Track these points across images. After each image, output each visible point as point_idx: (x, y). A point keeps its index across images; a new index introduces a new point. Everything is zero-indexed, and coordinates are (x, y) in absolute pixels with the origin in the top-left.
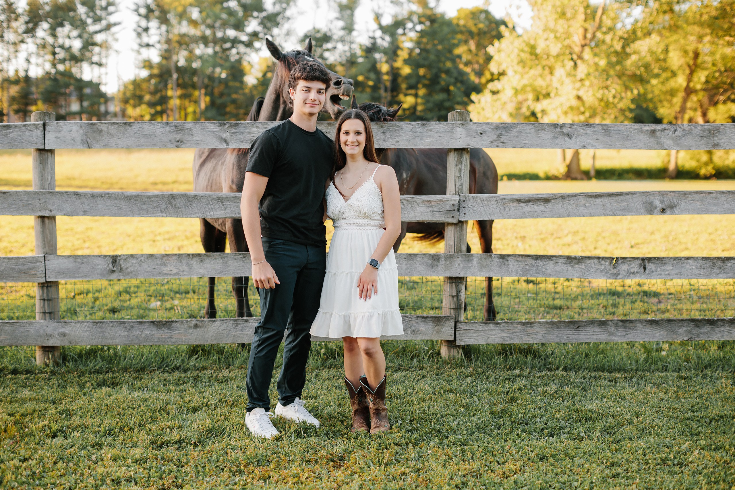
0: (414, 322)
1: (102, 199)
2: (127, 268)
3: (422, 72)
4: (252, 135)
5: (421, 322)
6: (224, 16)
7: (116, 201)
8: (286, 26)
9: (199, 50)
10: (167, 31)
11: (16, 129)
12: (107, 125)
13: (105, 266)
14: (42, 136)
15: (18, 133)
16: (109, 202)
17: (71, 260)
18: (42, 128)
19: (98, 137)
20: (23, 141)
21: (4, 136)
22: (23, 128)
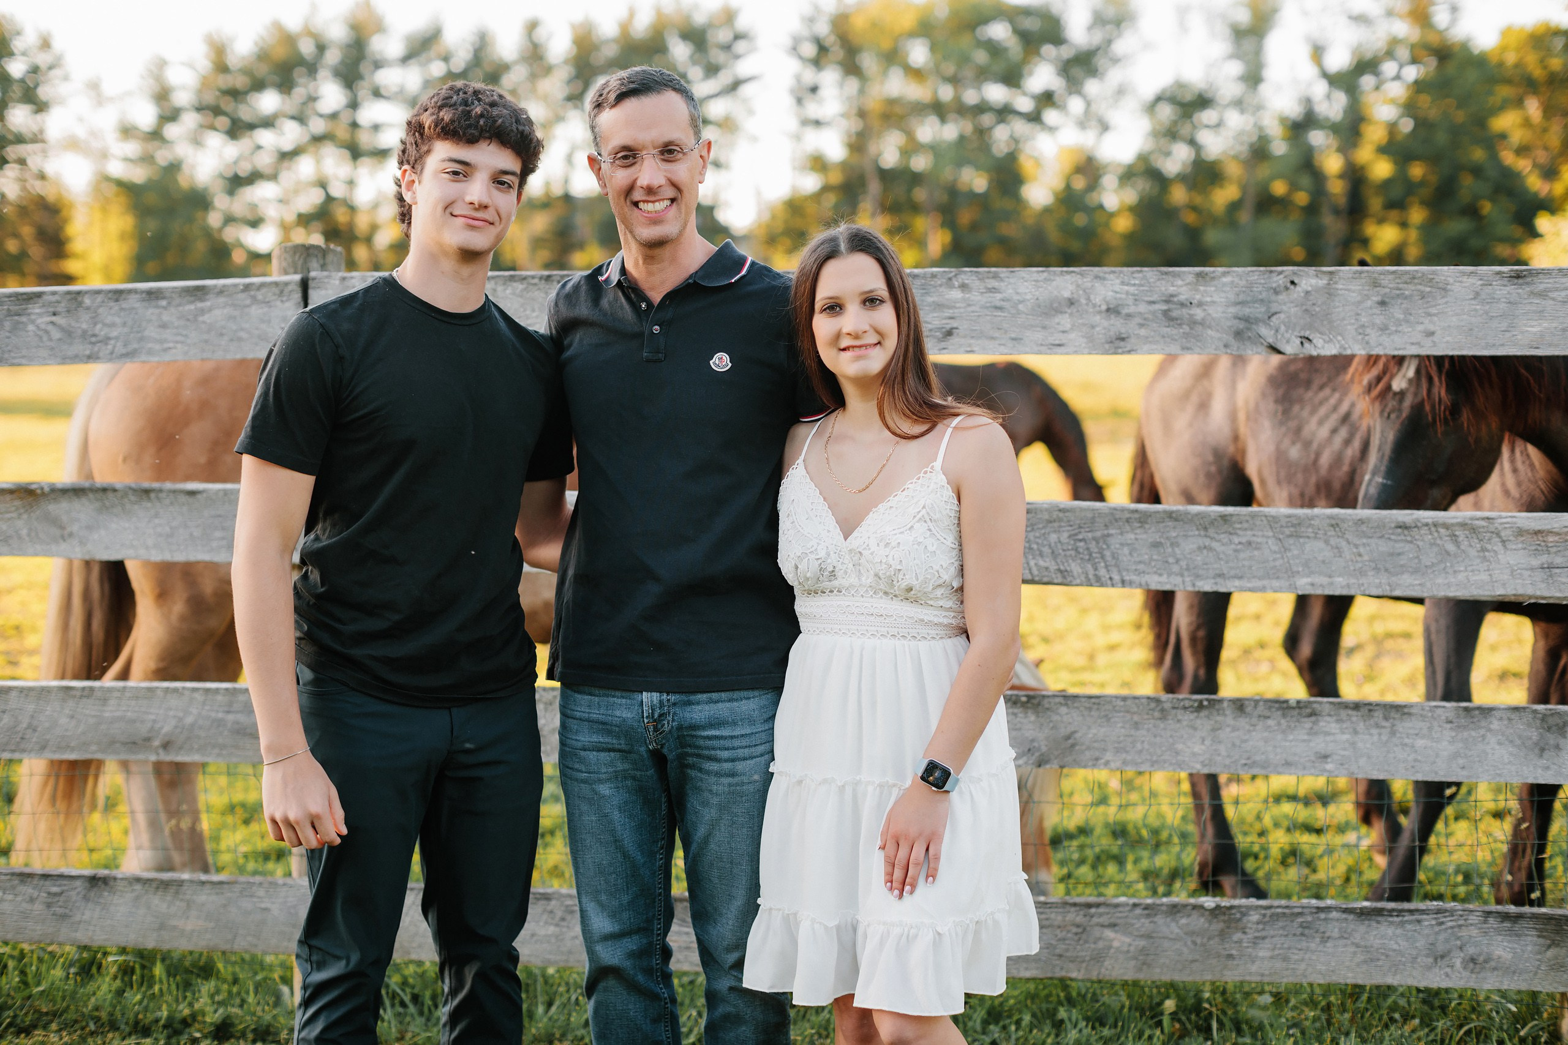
0: (1474, 932)
3: (1417, 171)
4: (948, 313)
5: (1498, 931)
6: (981, 57)
8: (1114, 76)
9: (928, 130)
10: (862, 91)
11: (221, 300)
15: (228, 311)
18: (298, 296)
20: (243, 334)
21: (188, 320)
22: (242, 296)
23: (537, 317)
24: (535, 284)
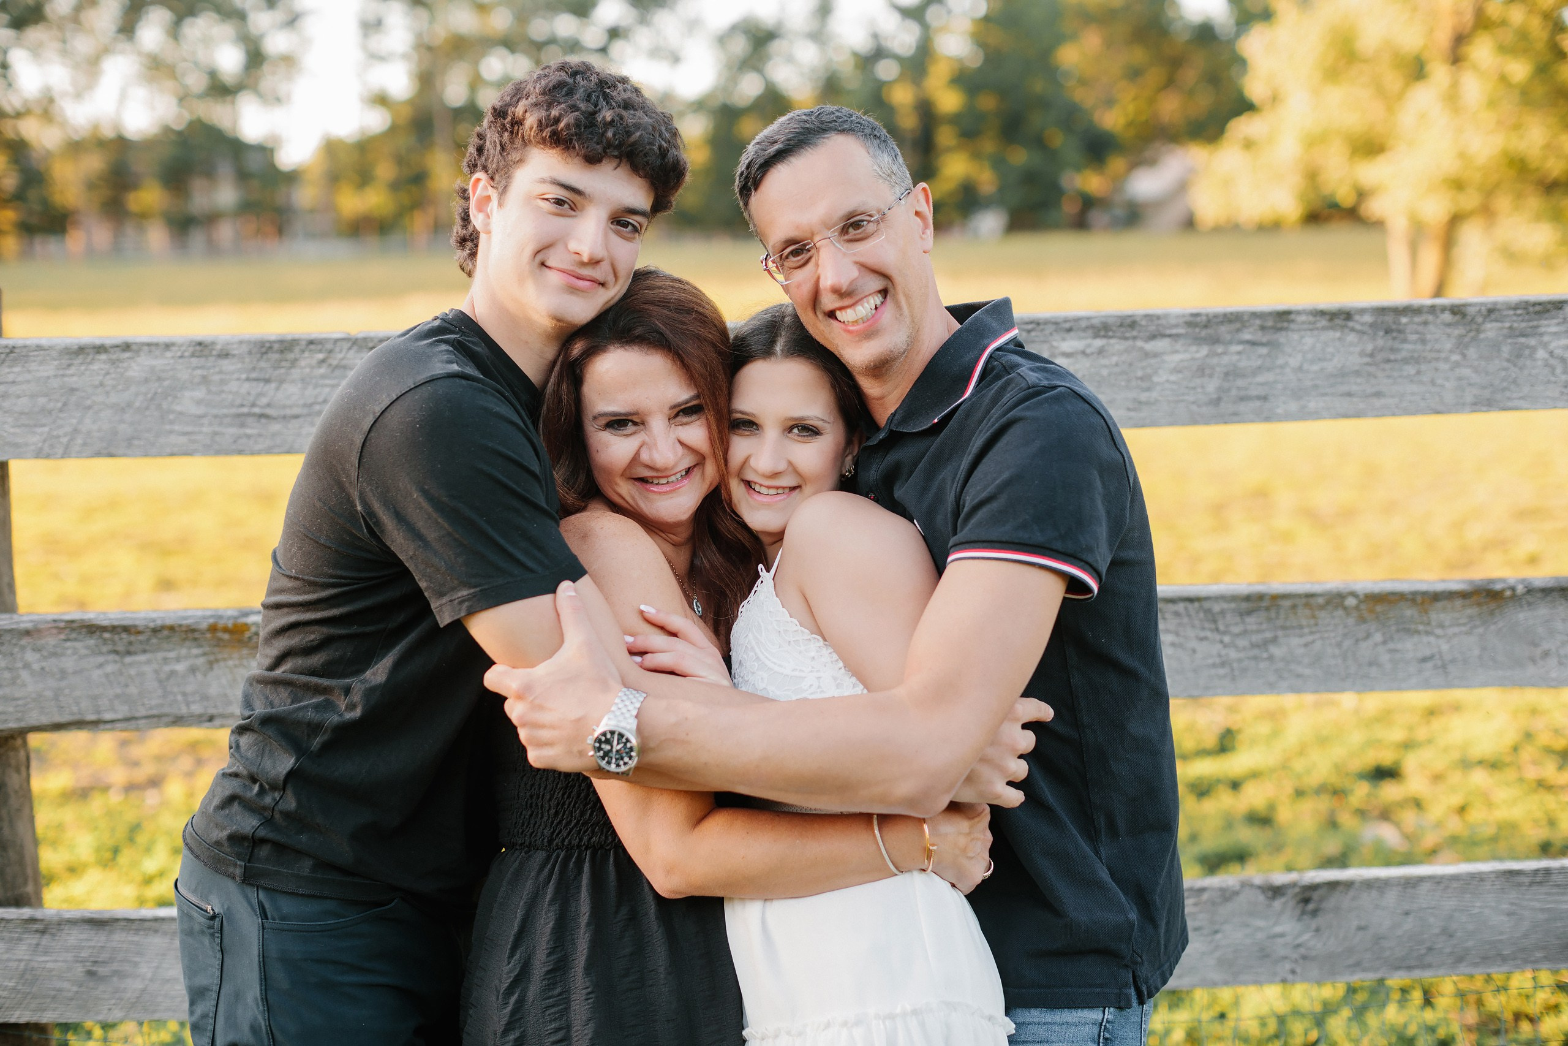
9: (496, 65)
10: (430, 23)
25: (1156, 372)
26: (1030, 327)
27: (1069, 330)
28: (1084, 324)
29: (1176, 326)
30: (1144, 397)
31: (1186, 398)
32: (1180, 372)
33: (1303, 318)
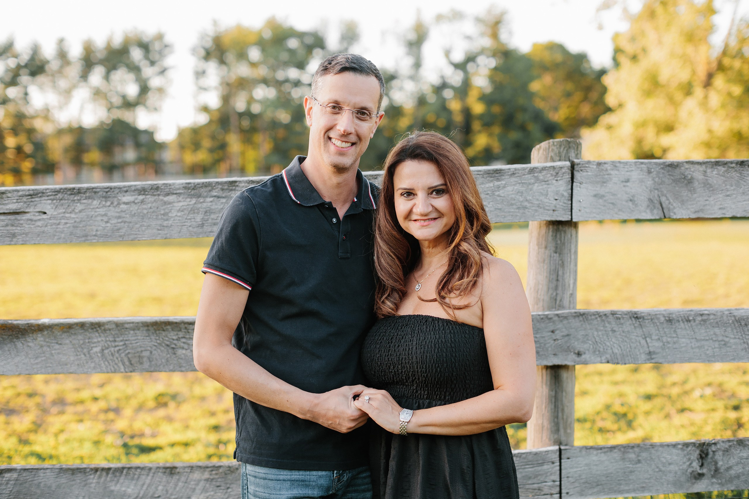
1: (687, 325)
2: (729, 468)
6: (285, 56)
7: (717, 330)
9: (260, 92)
10: (228, 72)
11: (513, 180)
12: (702, 168)
13: (685, 466)
14: (567, 194)
15: (518, 187)
16: (702, 332)
17: (616, 455)
18: (568, 176)
19: (685, 193)
20: (526, 204)
21: (488, 194)
22: (529, 176)
23: (734, 190)
24: (733, 167)
25: (170, 212)
26: (107, 190)
27: (126, 191)
28: (133, 188)
29: (179, 189)
30: (165, 223)
31: (186, 224)
32: (182, 211)
33: (243, 184)
